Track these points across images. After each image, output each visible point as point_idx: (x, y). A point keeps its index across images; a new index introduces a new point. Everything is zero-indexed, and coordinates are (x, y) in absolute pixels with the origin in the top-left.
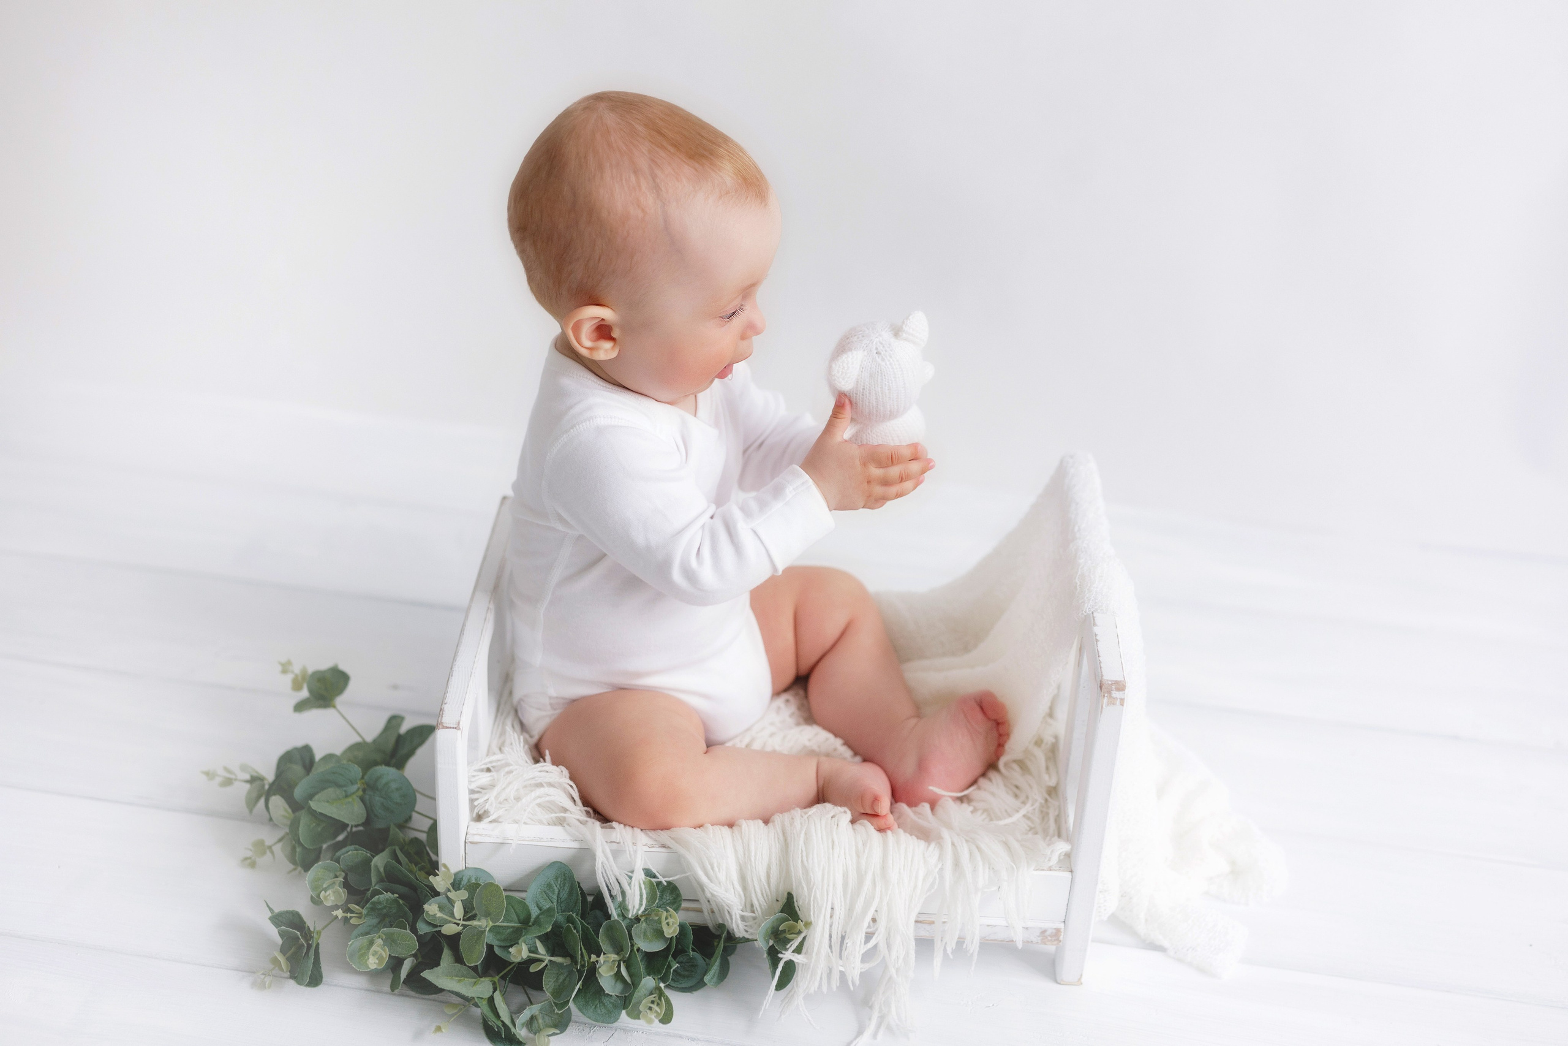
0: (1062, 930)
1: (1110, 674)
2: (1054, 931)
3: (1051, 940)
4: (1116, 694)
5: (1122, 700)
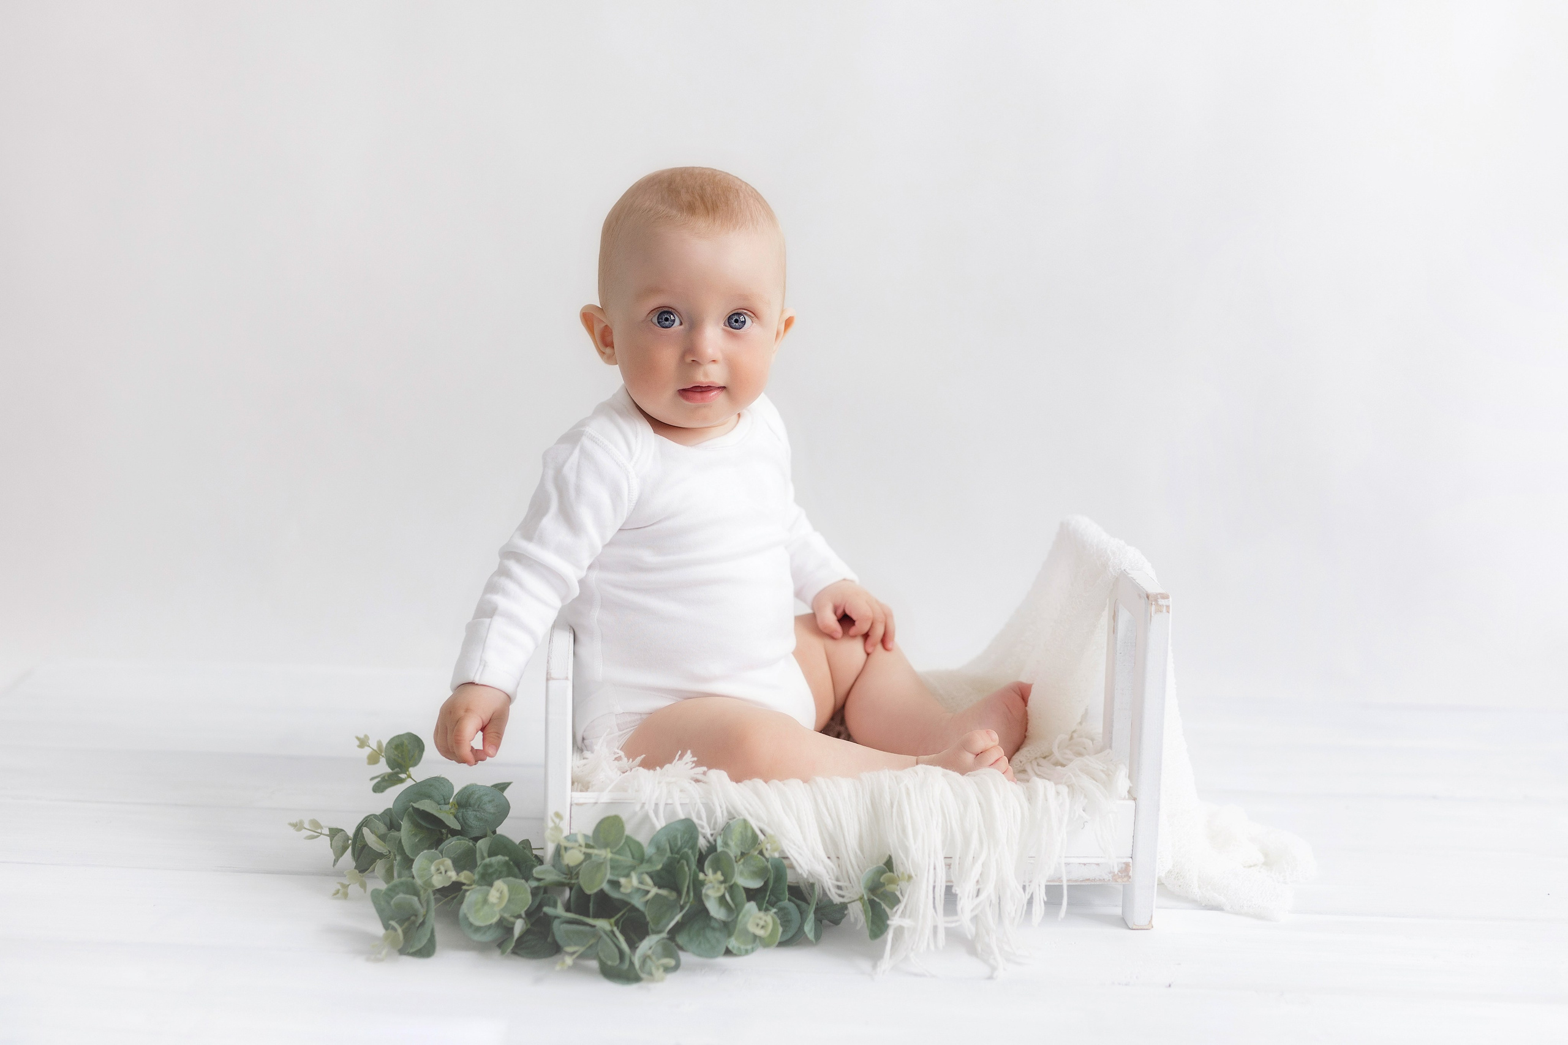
0: (1131, 864)
1: (1152, 589)
2: (1124, 866)
3: (1122, 876)
4: (1162, 602)
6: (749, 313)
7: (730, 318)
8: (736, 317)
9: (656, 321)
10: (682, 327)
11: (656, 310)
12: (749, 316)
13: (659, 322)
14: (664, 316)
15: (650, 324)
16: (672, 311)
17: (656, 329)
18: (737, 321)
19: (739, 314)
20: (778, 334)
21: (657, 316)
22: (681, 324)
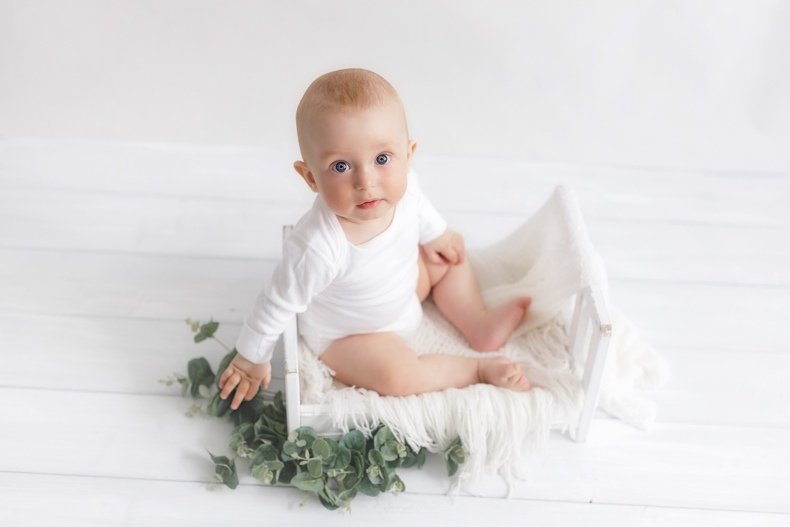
1: (604, 322)
4: (608, 332)
5: (610, 334)
6: (388, 154)
7: (378, 158)
8: (381, 157)
10: (351, 170)
11: (334, 163)
12: (389, 155)
13: (337, 169)
14: (339, 166)
15: (333, 171)
16: (343, 163)
17: (335, 173)
18: (382, 159)
19: (383, 155)
20: (408, 155)
21: (335, 166)
22: (350, 169)
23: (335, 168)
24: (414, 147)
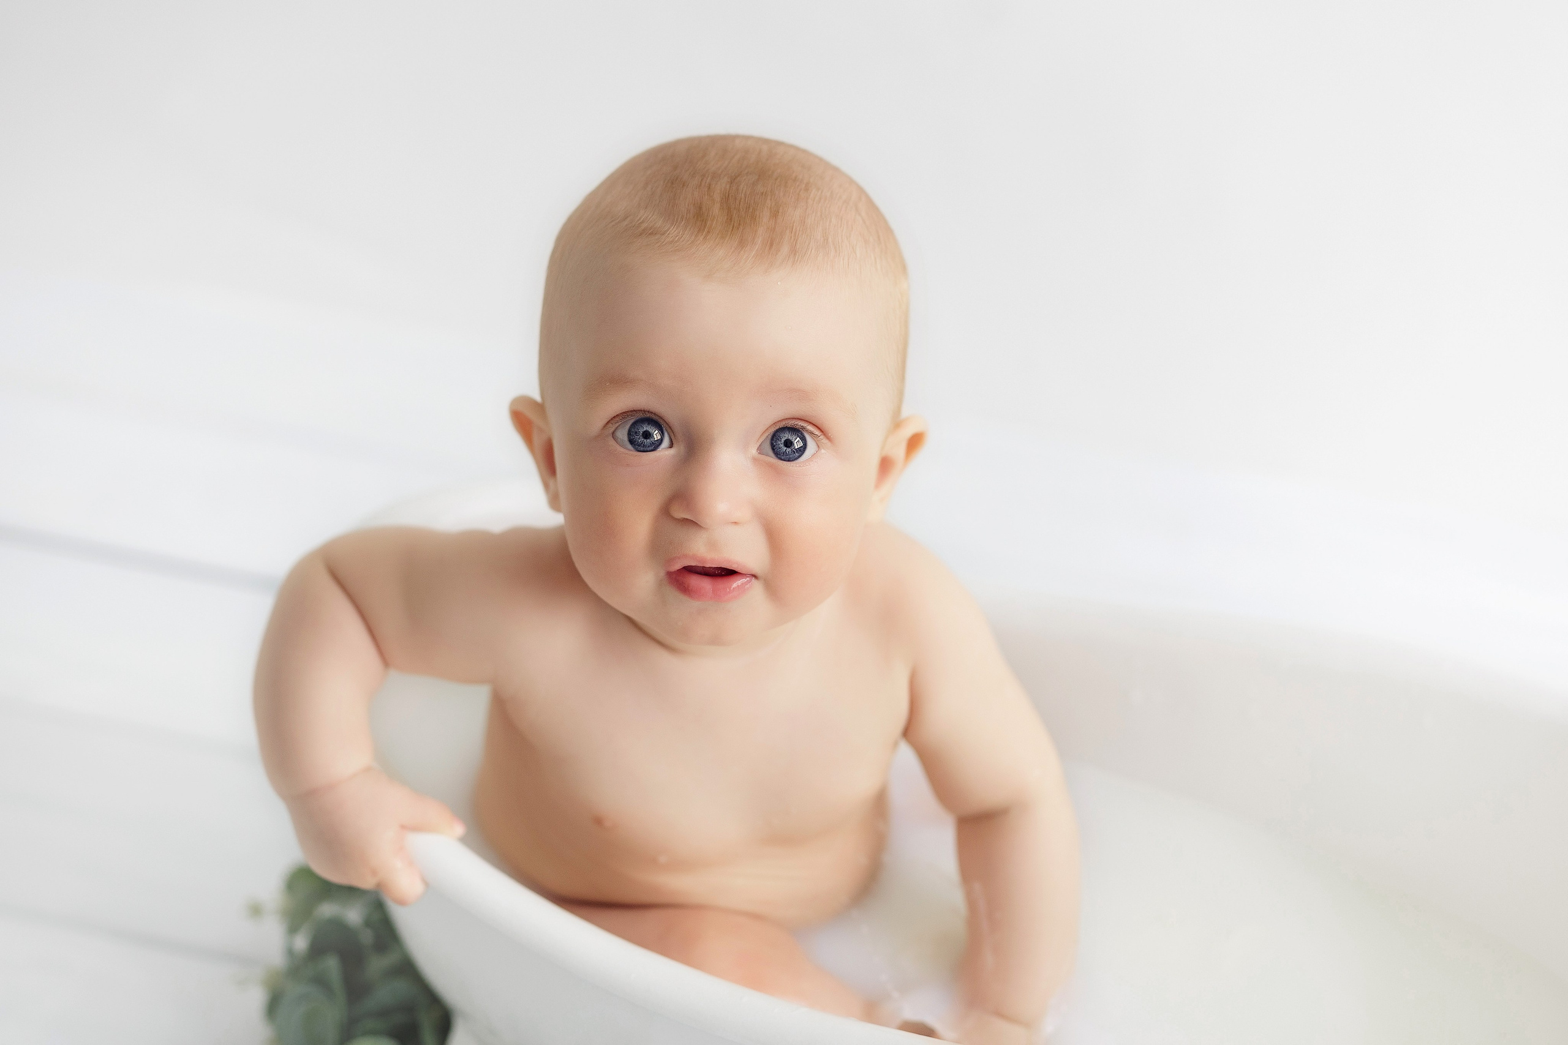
6: (810, 428)
7: (775, 437)
8: (787, 434)
9: (626, 438)
10: (672, 451)
11: (623, 417)
12: (812, 434)
13: (631, 442)
14: (641, 428)
15: (612, 442)
16: (656, 421)
17: (622, 450)
18: (789, 443)
19: (794, 430)
20: (886, 465)
21: (628, 427)
22: (671, 446)
23: (623, 434)
24: (915, 442)
